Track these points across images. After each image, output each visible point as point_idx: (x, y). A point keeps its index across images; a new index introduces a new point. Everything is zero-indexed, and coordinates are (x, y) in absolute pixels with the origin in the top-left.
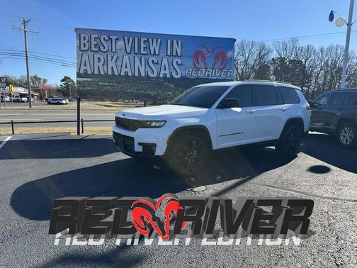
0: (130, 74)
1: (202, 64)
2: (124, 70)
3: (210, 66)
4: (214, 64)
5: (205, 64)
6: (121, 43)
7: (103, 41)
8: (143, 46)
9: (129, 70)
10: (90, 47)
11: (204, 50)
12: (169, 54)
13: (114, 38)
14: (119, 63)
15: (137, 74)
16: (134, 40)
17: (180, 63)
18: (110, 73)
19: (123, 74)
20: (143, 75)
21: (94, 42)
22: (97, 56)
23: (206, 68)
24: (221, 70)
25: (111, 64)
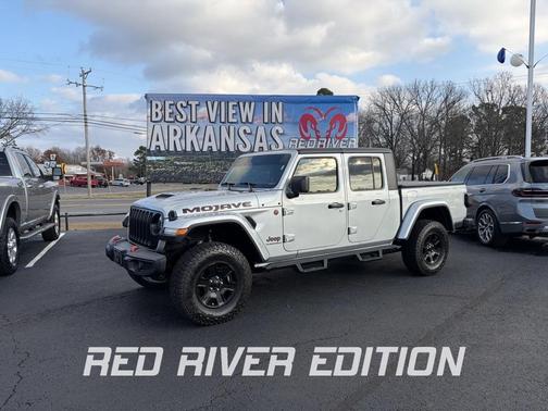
0: (215, 149)
1: (312, 132)
2: (207, 144)
3: (323, 133)
4: (329, 131)
5: (317, 131)
6: (203, 110)
7: (181, 110)
8: (231, 111)
9: (213, 144)
10: (164, 116)
11: (314, 114)
12: (266, 121)
13: (194, 103)
14: (201, 136)
15: (223, 149)
16: (220, 104)
17: (281, 132)
18: (189, 149)
19: (205, 149)
20: (232, 149)
21: (168, 111)
22: (172, 128)
23: (318, 137)
24: (340, 138)
25: (191, 137)
